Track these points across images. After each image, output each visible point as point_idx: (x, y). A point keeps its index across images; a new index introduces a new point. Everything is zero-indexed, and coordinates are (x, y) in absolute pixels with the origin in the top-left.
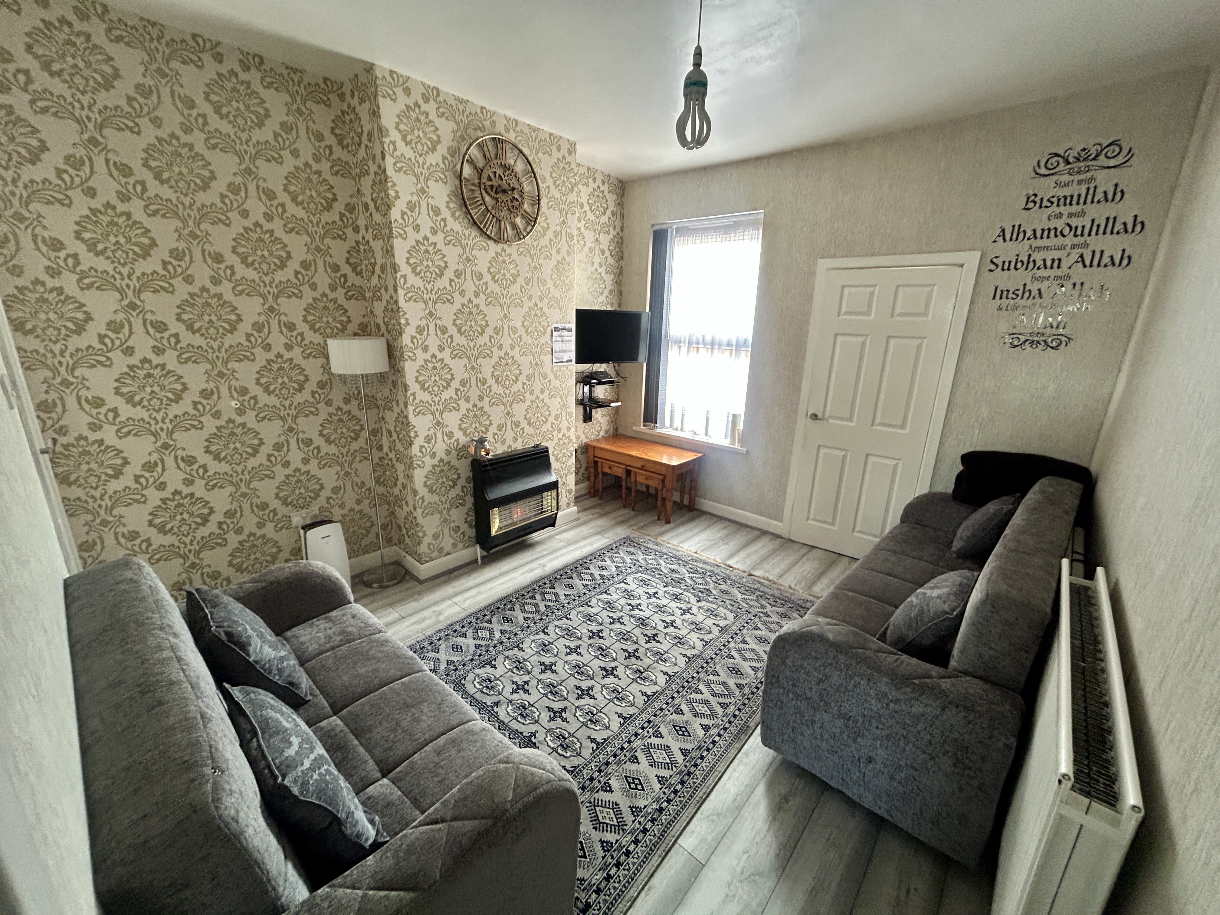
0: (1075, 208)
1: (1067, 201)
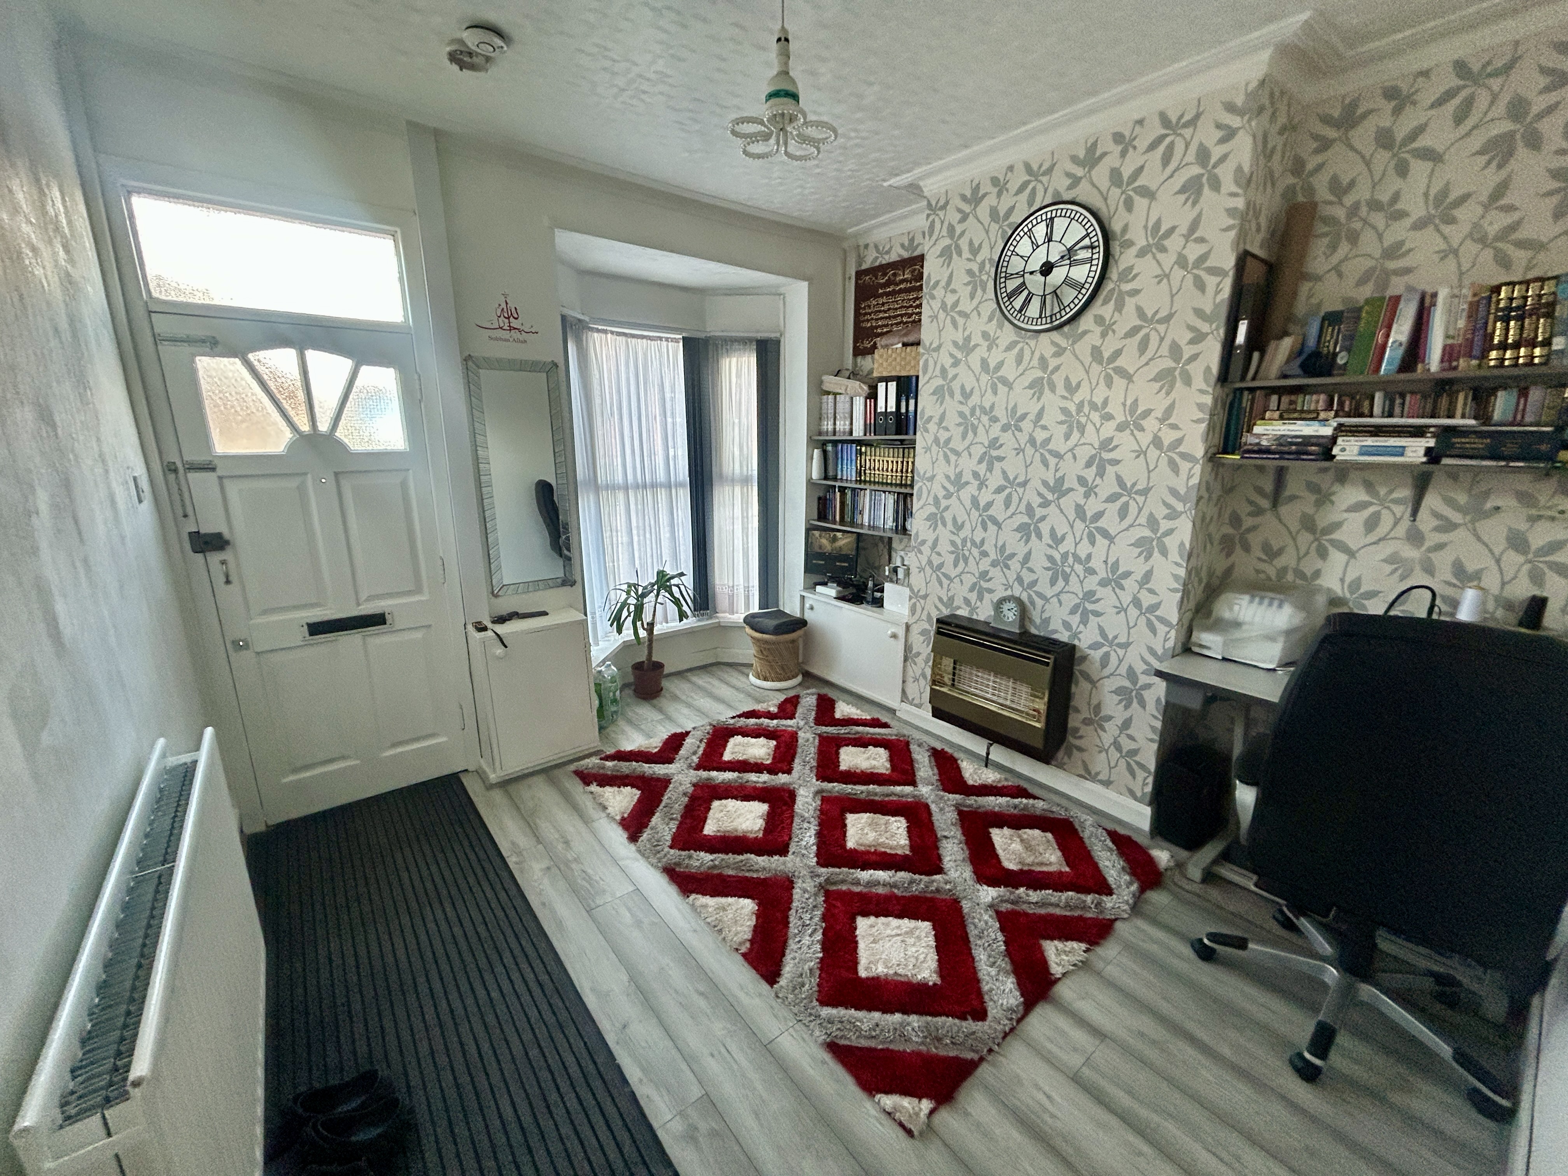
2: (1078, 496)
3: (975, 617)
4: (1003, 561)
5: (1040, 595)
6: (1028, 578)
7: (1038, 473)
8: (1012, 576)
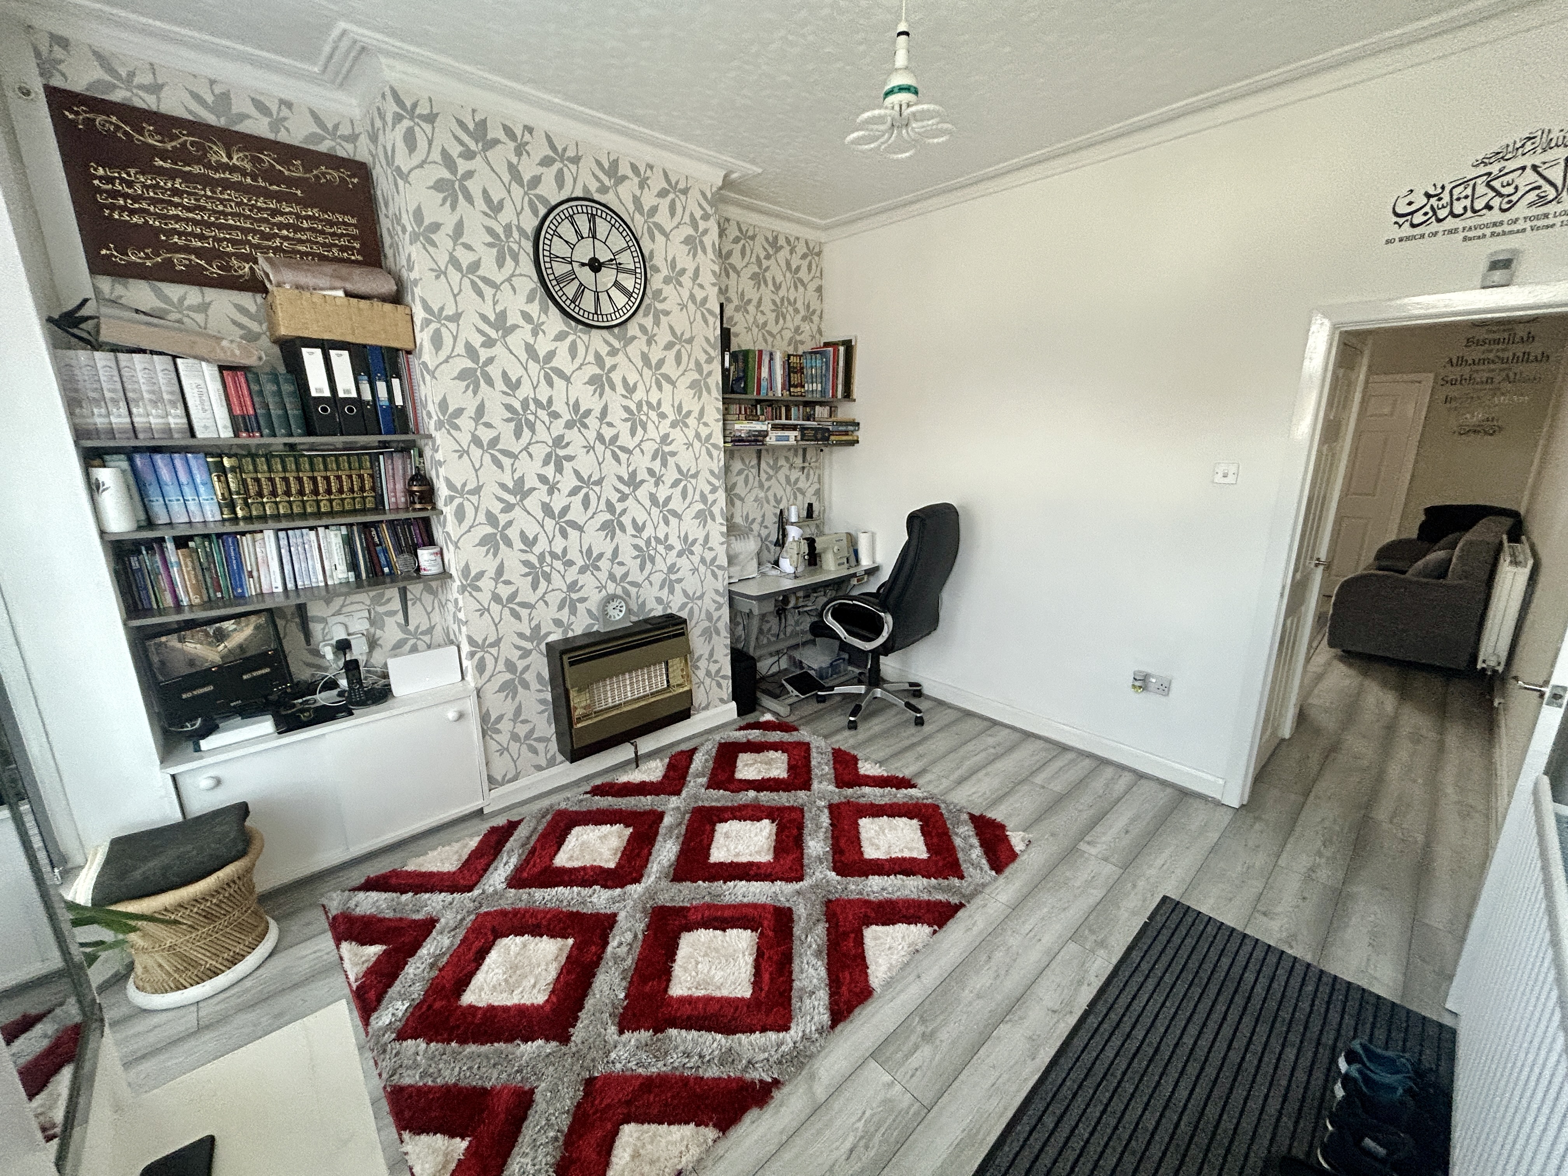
0: (1500, 346)
1: (1497, 342)
2: (649, 486)
3: (570, 634)
4: (592, 562)
5: (633, 584)
6: (619, 571)
7: (611, 468)
8: (603, 576)
